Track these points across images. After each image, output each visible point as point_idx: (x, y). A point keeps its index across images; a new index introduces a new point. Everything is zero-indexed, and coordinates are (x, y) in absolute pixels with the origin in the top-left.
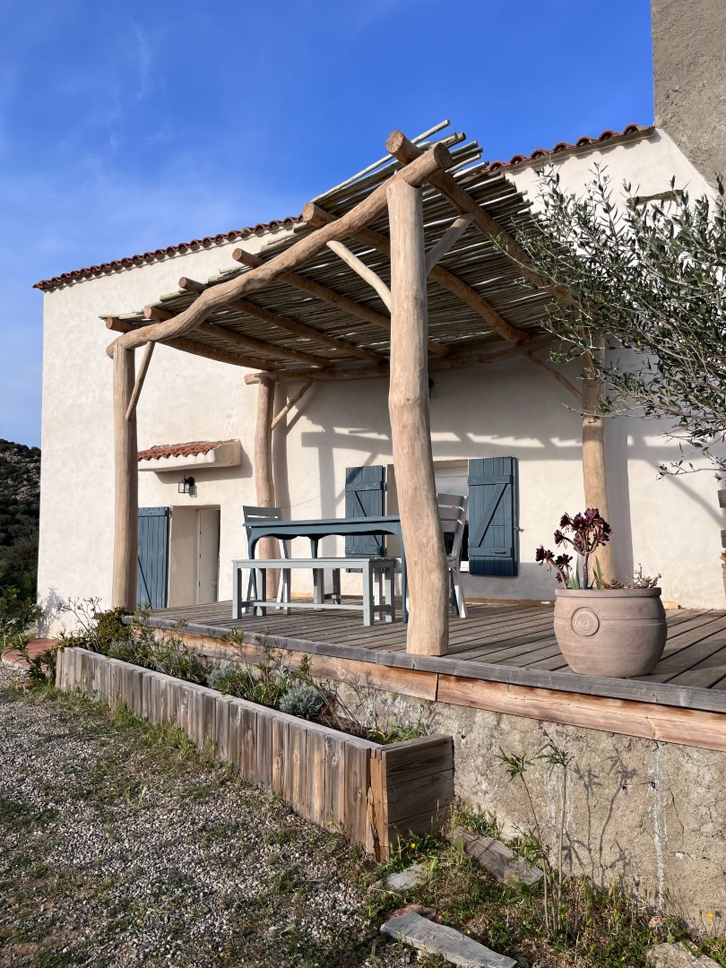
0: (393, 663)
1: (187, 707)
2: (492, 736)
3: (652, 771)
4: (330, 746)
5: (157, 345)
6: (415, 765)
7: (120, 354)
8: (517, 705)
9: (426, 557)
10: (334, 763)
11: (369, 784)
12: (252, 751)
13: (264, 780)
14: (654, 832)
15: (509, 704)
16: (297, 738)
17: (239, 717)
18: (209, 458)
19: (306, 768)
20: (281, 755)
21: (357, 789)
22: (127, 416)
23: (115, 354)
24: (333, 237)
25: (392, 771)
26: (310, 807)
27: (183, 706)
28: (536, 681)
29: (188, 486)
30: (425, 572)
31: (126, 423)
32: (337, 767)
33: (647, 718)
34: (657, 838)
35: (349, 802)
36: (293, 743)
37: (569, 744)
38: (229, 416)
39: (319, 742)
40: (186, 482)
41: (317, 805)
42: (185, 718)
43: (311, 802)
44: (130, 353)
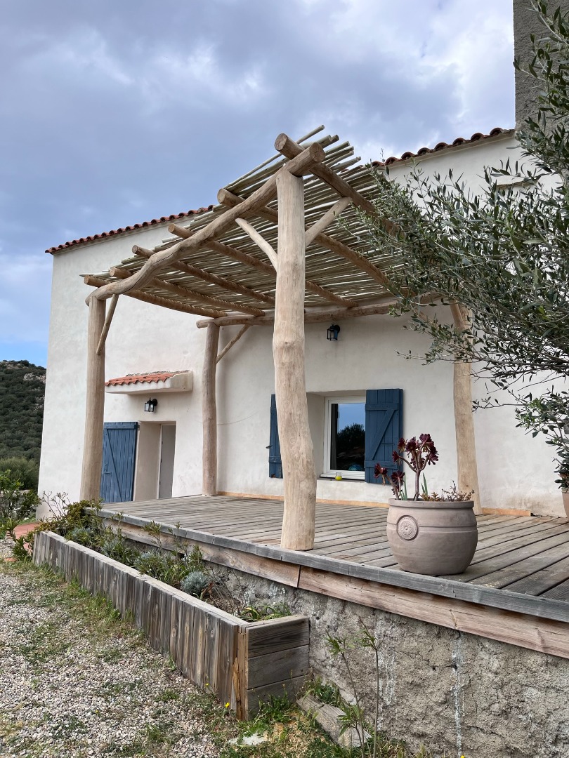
0: (267, 555)
1: (116, 584)
2: (338, 619)
3: (455, 656)
4: (210, 622)
5: (121, 297)
6: (275, 640)
7: (94, 303)
8: (356, 595)
9: (297, 469)
10: (212, 636)
11: (235, 655)
12: (158, 621)
13: (164, 647)
14: (455, 708)
15: (350, 593)
16: (188, 613)
17: (150, 594)
18: (167, 385)
19: (193, 639)
20: (176, 627)
21: (227, 658)
22: (97, 351)
23: (90, 304)
24: (239, 215)
25: (254, 645)
26: (194, 672)
27: (114, 583)
28: (369, 575)
29: (152, 406)
30: (296, 481)
31: (96, 356)
32: (214, 639)
33: (451, 611)
34: (457, 714)
35: (221, 670)
36: (185, 618)
37: (394, 630)
38: (185, 352)
39: (203, 618)
40: (150, 402)
41: (199, 672)
42: (115, 592)
43: (195, 667)
44: (101, 301)
